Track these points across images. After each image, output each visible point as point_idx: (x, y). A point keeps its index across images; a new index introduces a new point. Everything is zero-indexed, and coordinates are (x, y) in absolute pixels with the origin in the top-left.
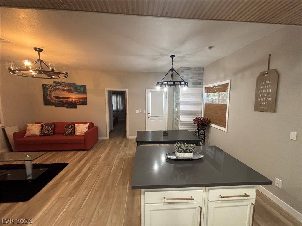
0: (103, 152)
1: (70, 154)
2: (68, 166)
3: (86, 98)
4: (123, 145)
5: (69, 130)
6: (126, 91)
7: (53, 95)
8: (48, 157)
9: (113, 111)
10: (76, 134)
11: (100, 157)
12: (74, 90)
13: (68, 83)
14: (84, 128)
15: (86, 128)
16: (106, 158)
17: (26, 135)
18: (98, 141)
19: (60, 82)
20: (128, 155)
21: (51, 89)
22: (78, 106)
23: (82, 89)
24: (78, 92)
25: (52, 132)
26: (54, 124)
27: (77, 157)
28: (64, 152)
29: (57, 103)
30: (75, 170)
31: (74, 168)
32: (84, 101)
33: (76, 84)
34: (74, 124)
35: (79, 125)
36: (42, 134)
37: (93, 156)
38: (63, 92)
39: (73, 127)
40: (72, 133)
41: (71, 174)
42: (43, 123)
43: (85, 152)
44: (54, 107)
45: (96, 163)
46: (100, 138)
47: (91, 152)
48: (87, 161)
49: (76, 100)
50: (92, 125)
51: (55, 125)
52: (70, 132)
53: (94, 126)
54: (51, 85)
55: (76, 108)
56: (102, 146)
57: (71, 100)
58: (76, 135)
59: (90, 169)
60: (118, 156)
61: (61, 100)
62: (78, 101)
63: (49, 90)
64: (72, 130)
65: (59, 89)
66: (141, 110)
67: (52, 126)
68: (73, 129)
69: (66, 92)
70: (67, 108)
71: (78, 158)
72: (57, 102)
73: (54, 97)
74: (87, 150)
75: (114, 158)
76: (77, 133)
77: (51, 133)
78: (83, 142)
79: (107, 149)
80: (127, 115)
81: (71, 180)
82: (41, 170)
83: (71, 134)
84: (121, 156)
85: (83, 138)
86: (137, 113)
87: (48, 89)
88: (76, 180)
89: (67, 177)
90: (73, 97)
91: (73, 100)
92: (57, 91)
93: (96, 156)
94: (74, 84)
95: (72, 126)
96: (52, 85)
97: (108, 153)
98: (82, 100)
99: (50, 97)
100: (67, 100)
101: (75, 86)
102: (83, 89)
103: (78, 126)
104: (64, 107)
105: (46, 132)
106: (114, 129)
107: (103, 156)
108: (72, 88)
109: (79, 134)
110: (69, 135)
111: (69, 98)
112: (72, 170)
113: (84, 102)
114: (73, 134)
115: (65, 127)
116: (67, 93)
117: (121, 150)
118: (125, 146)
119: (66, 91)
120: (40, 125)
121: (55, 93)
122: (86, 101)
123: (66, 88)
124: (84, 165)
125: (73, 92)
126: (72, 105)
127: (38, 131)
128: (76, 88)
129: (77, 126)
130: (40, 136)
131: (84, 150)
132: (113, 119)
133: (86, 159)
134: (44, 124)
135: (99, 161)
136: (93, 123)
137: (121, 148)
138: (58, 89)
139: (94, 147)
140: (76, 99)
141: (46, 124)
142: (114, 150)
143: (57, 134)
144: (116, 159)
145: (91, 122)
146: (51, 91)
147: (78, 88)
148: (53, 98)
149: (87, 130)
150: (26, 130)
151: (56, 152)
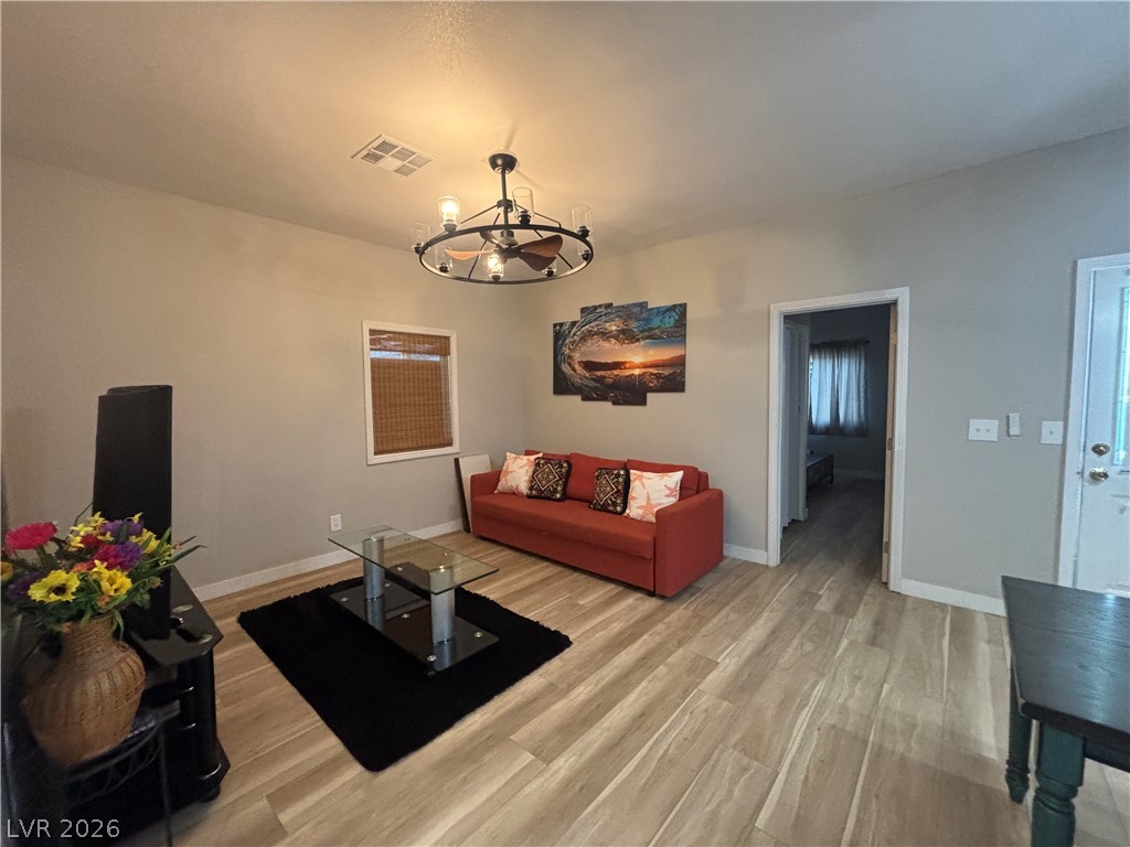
0: (735, 638)
1: (595, 596)
2: (567, 653)
3: (680, 362)
4: (860, 624)
5: (606, 491)
6: (895, 303)
7: (577, 356)
8: (528, 581)
9: (812, 429)
10: (627, 511)
11: (713, 665)
12: (641, 332)
13: (622, 307)
14: (661, 490)
15: (668, 492)
16: (743, 686)
17: (500, 486)
18: (723, 564)
19: (600, 306)
20: (898, 723)
21: (575, 335)
22: (650, 397)
23: (670, 321)
24: (654, 337)
25: (559, 488)
26: (568, 459)
27: (612, 622)
28: (584, 576)
29: (586, 386)
30: (582, 692)
31: (580, 680)
32: (675, 372)
33: (650, 306)
34: (627, 466)
35: (646, 474)
36: (534, 492)
37: (680, 644)
38: (606, 345)
39: (621, 480)
40: (615, 504)
41: (559, 709)
42: (540, 455)
43: (653, 603)
44: (577, 399)
45: (686, 693)
46: (734, 552)
47: (679, 613)
48: (644, 664)
49: (644, 370)
50: (695, 483)
51: (569, 465)
52: (611, 499)
53: (707, 488)
54: (574, 324)
55: (643, 402)
56: (735, 595)
57: (627, 373)
58: (628, 517)
59: (642, 721)
60: (823, 702)
61: (599, 373)
62: (652, 374)
63: (567, 341)
64: (618, 491)
65: (596, 333)
66: (1015, 418)
67: (561, 466)
68: (620, 488)
69: (613, 341)
70: (614, 403)
71: (616, 627)
72: (586, 382)
73: (579, 363)
74: (662, 597)
75: (789, 702)
76: (635, 510)
77: (555, 491)
78: (649, 555)
79: (761, 622)
80: (897, 447)
81: (545, 752)
82: (478, 635)
83: (611, 508)
84: (844, 710)
85: (648, 538)
86: (973, 436)
87: (565, 339)
88: (564, 765)
89: (539, 719)
90: (637, 358)
91: (637, 372)
92: (589, 342)
93: (694, 647)
94: (643, 305)
95: (618, 475)
96: (576, 322)
97: (762, 651)
98: (666, 372)
99: (570, 364)
100: (616, 372)
101: (644, 315)
102: (672, 324)
103: (641, 477)
104: (604, 398)
105: (544, 485)
106: (810, 519)
107: (729, 662)
108: (633, 325)
109: (641, 512)
110: (604, 508)
111: (624, 363)
112: (571, 687)
113: (672, 380)
114: (619, 509)
115: (597, 478)
116: (618, 347)
117: (842, 658)
118: (873, 641)
119: (616, 338)
120: (533, 458)
121: (584, 348)
122: (682, 374)
123: (614, 328)
124: (623, 683)
125: (638, 340)
126: (631, 392)
127: (527, 478)
128: (648, 320)
129: (635, 480)
130: (529, 497)
131: (652, 594)
132: (808, 469)
133: (641, 652)
134: (542, 458)
135: (701, 687)
136: (700, 473)
137: (845, 643)
138: (591, 334)
139: (699, 590)
140: (645, 366)
141: (548, 459)
142: (795, 643)
143: (571, 498)
144: (805, 715)
145: (695, 469)
146: (572, 343)
147: (656, 322)
148: (577, 367)
149: (673, 500)
150: (500, 472)
151: (560, 569)
